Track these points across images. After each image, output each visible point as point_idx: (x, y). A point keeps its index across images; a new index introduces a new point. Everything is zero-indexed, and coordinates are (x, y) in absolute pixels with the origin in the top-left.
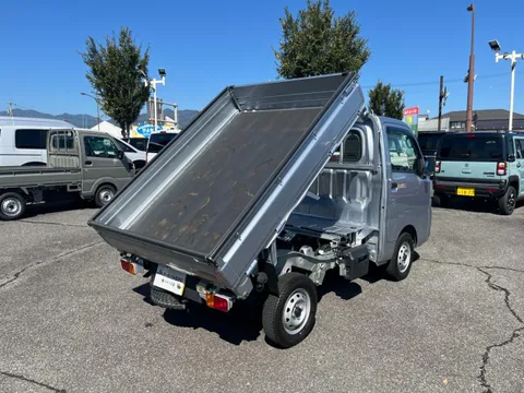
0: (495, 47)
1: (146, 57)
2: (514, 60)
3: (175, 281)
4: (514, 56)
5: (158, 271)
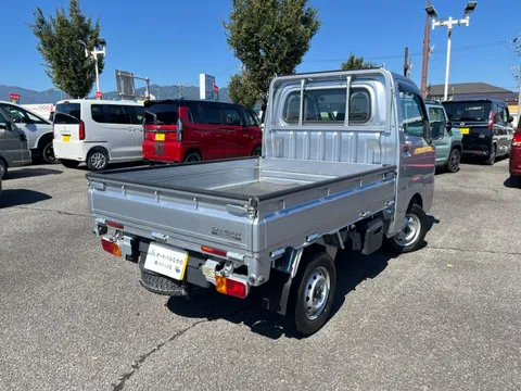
0: (431, 13)
1: (97, 26)
2: (450, 27)
3: (171, 263)
4: (450, 23)
5: (150, 250)
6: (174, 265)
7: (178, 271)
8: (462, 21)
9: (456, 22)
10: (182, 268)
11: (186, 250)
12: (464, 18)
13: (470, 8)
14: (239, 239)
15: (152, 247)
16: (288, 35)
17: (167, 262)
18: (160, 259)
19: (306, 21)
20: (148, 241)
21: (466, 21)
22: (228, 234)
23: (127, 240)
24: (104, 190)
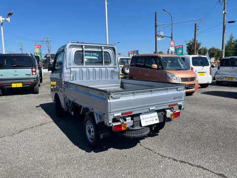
2: (2, 21)
3: (152, 119)
5: (141, 119)
6: (154, 119)
9: (4, 19)
10: (157, 118)
11: (155, 111)
12: (7, 18)
13: (10, 14)
15: (141, 117)
17: (150, 119)
18: (147, 120)
20: (138, 115)
21: (8, 19)
22: (178, 97)
23: (129, 119)
24: (119, 98)
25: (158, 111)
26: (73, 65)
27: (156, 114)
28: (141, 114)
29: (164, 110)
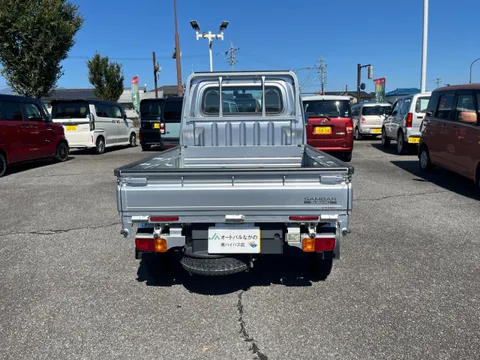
0: (195, 26)
2: (210, 40)
3: (242, 241)
4: (210, 36)
5: (210, 236)
6: (247, 242)
7: (253, 245)
8: (219, 36)
9: (214, 36)
10: (258, 242)
12: (220, 33)
13: (224, 26)
14: (335, 203)
15: (212, 232)
16: (52, 28)
17: (237, 241)
18: (226, 241)
19: (68, 16)
20: (205, 227)
21: (221, 36)
22: (322, 200)
23: (175, 232)
24: (145, 185)
25: (263, 226)
26: (200, 116)
27: (257, 232)
28: (213, 225)
29: (283, 227)
